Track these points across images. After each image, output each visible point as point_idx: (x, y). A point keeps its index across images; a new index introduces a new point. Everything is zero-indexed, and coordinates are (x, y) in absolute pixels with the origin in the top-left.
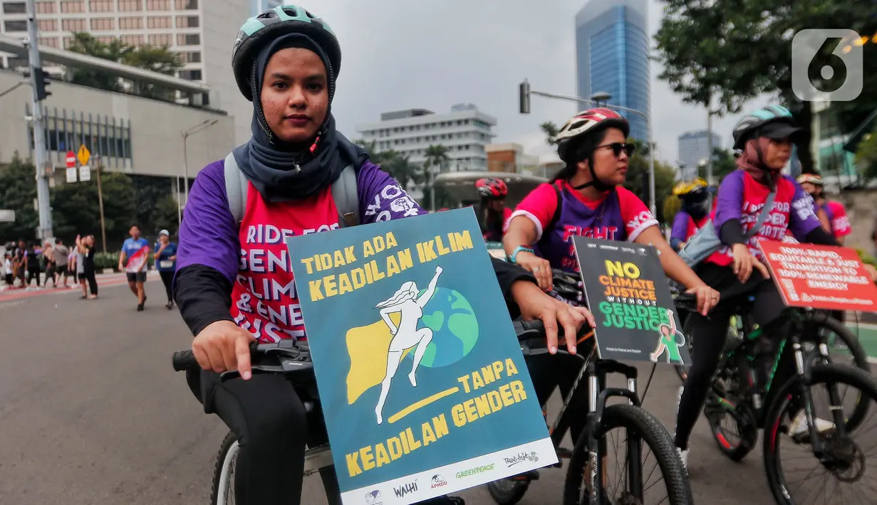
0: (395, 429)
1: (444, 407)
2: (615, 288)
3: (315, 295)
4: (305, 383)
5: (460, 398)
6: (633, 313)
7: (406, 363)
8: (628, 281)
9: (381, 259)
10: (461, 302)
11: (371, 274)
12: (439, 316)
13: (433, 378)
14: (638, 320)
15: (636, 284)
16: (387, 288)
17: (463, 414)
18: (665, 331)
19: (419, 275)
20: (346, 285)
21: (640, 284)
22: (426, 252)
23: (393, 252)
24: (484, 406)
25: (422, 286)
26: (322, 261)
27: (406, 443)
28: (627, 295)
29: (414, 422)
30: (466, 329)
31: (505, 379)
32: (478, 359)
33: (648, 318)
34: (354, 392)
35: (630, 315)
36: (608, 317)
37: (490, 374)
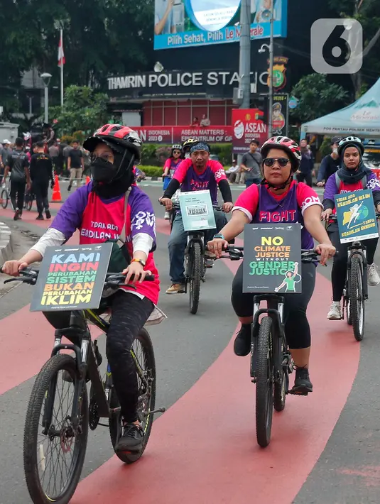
0: (351, 229)
1: (360, 226)
2: (263, 252)
3: (339, 206)
4: (336, 221)
5: (363, 225)
6: (271, 266)
7: (354, 219)
8: (274, 247)
9: (351, 199)
10: (366, 208)
11: (349, 202)
12: (361, 211)
13: (358, 221)
14: (273, 270)
15: (278, 249)
16: (352, 205)
17: (363, 228)
18: (289, 274)
19: (358, 202)
20: (344, 204)
21: (281, 249)
22: (360, 198)
23: (354, 198)
24: (367, 227)
25: (359, 205)
26: (340, 199)
27: (352, 232)
28: (270, 256)
29: (354, 229)
30: (366, 213)
31: (372, 222)
32: (367, 219)
33: (280, 268)
34: (344, 223)
35: (269, 268)
36: (254, 270)
37: (369, 221)
